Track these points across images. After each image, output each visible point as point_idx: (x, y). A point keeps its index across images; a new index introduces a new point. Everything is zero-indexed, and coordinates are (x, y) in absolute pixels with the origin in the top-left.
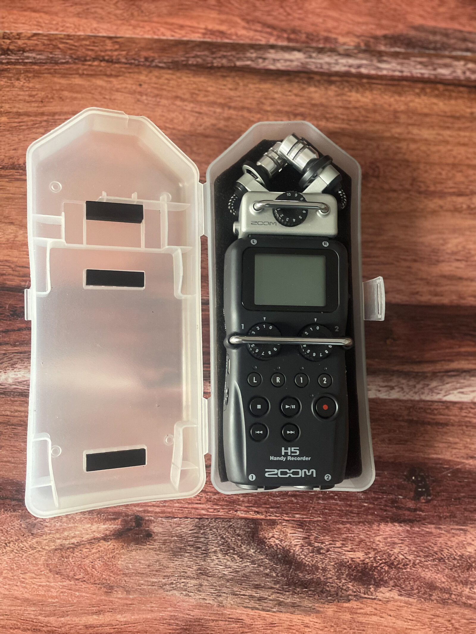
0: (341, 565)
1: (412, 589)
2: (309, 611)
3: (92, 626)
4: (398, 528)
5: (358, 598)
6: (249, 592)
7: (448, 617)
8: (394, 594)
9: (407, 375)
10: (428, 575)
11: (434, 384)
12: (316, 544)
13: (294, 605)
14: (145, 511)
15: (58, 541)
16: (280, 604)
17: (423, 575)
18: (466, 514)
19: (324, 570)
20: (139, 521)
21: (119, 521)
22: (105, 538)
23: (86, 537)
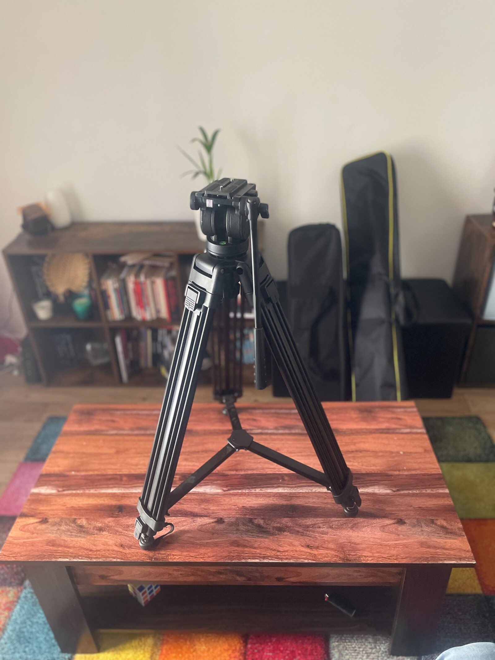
0: (274, 527)
1: (293, 532)
2: (265, 538)
3: (208, 543)
4: (288, 519)
5: (279, 535)
6: (250, 534)
7: (304, 539)
8: (288, 534)
9: (288, 487)
10: (297, 529)
11: (295, 489)
12: (267, 523)
13: (262, 537)
14: (223, 517)
15: (201, 524)
16: (258, 536)
17: (296, 529)
18: (306, 515)
19: (269, 528)
20: (221, 519)
21: (216, 519)
22: (212, 523)
23: (208, 523)
